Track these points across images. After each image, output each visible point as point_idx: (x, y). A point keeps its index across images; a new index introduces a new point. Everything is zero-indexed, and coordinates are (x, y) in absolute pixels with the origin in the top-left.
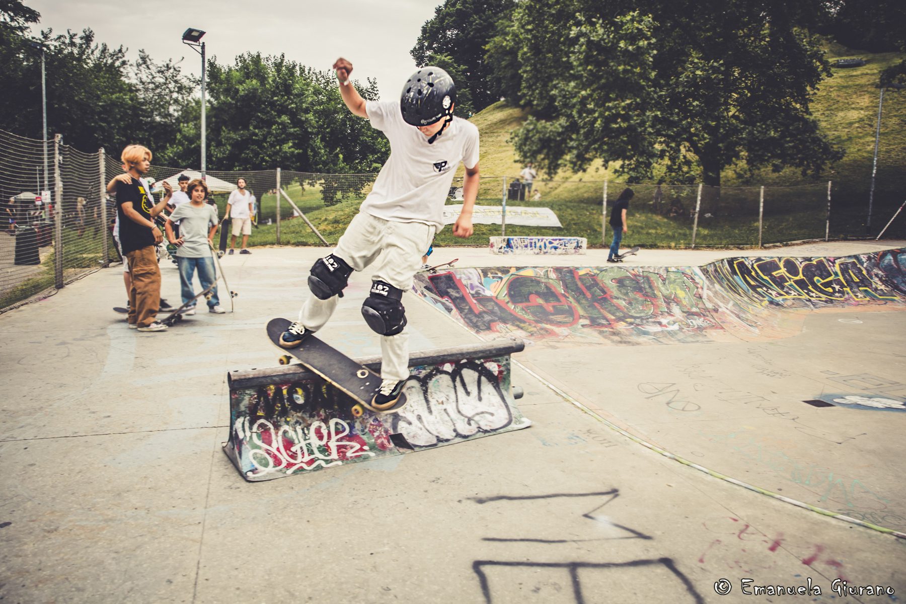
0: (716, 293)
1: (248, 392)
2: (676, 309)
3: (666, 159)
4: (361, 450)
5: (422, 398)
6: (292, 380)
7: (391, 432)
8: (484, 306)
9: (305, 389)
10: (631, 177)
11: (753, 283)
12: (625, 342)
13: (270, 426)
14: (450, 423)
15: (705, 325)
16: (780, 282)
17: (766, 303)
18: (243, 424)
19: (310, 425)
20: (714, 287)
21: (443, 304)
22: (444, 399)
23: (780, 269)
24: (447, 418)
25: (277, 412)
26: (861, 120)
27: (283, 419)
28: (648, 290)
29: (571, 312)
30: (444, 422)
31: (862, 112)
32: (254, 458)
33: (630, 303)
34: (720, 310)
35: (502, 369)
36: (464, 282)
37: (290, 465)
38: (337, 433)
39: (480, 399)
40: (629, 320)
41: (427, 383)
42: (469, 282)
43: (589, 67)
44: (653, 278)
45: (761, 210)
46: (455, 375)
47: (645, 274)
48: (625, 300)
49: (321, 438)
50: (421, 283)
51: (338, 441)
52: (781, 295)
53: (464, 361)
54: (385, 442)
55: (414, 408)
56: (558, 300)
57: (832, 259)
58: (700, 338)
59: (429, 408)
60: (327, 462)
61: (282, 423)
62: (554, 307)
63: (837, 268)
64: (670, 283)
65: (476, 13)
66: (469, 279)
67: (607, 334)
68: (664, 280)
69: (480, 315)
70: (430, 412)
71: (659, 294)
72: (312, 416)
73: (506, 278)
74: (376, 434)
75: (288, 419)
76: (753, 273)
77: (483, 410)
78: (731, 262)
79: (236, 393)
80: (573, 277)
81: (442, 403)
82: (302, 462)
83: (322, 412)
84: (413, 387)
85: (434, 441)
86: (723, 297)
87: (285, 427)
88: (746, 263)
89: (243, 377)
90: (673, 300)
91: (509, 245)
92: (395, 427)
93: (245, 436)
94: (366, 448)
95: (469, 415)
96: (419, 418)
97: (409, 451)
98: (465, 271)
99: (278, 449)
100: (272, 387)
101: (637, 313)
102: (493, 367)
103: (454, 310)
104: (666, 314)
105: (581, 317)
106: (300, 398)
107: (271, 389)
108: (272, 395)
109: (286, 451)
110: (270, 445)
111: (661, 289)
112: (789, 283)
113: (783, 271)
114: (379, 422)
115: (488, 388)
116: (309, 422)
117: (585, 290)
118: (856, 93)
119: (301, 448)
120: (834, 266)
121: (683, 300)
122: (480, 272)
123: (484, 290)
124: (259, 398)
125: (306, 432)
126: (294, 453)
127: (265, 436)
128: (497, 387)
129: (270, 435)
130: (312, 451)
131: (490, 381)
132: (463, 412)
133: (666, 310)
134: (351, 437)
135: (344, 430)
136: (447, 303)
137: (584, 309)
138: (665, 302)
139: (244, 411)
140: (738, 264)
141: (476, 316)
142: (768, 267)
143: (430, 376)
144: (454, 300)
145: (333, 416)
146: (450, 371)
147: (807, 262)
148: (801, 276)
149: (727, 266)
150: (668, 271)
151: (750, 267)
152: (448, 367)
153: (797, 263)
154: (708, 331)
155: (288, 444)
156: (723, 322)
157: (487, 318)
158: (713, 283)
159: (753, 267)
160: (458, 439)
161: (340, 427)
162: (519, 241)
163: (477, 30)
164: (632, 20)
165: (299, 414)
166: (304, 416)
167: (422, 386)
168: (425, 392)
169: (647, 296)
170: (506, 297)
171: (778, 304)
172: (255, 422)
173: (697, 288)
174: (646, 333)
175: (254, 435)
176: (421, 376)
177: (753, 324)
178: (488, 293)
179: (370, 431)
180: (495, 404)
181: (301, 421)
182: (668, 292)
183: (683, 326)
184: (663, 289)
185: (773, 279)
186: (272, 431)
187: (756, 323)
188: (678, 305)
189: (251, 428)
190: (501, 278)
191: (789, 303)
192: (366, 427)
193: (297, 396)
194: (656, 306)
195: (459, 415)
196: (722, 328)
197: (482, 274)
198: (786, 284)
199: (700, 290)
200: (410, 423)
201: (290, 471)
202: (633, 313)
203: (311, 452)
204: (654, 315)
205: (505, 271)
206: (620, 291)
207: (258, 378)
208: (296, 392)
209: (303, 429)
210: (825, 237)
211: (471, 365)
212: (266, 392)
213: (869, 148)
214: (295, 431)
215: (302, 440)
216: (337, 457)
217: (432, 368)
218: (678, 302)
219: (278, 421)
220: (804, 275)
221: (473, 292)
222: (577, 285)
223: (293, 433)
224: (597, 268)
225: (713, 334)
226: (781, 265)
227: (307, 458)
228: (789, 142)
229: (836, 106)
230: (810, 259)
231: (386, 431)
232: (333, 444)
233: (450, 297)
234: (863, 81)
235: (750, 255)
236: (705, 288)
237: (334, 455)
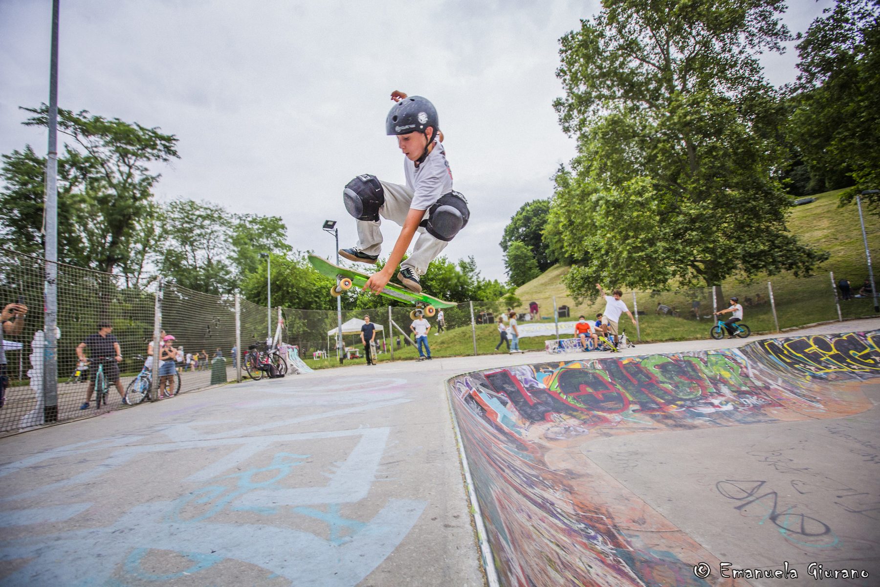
0: (761, 371)
2: (724, 390)
3: (677, 276)
8: (538, 398)
10: (654, 290)
11: (788, 361)
12: (681, 426)
15: (760, 402)
16: (815, 357)
17: (808, 378)
20: (758, 366)
21: (499, 398)
23: (811, 346)
26: (826, 237)
28: (692, 373)
29: (620, 398)
31: (825, 231)
33: (677, 386)
34: (771, 387)
36: (519, 378)
40: (679, 403)
42: (523, 377)
43: (610, 218)
44: (695, 361)
45: (772, 301)
47: (686, 359)
48: (670, 384)
50: (476, 381)
52: (822, 369)
56: (607, 388)
57: (862, 334)
58: (761, 418)
62: (603, 394)
63: (870, 341)
64: (712, 365)
65: (535, 216)
66: (523, 374)
67: (660, 417)
68: (705, 363)
69: (534, 406)
71: (705, 376)
73: (556, 371)
76: (786, 352)
78: (762, 343)
80: (618, 367)
86: (770, 374)
88: (776, 344)
90: (719, 380)
91: (560, 345)
98: (519, 368)
101: (686, 395)
103: (510, 403)
104: (716, 395)
105: (630, 403)
111: (706, 372)
112: (825, 358)
113: (814, 348)
117: (630, 377)
118: (815, 219)
120: (866, 340)
121: (729, 380)
122: (533, 367)
123: (537, 384)
133: (715, 391)
136: (503, 397)
137: (633, 395)
138: (712, 383)
140: (769, 345)
141: (531, 407)
142: (800, 346)
144: (510, 395)
147: (837, 339)
148: (834, 351)
149: (759, 347)
150: (708, 355)
151: (781, 347)
153: (827, 340)
154: (766, 409)
156: (779, 399)
157: (541, 408)
158: (755, 363)
159: (783, 347)
162: (569, 343)
163: (537, 226)
164: (637, 183)
169: (692, 378)
170: (558, 388)
171: (821, 378)
173: (741, 368)
174: (700, 415)
177: (813, 400)
178: (541, 386)
182: (712, 374)
183: (737, 406)
184: (706, 371)
185: (807, 355)
187: (815, 398)
188: (725, 385)
190: (552, 372)
191: (833, 376)
194: (704, 388)
196: (781, 405)
197: (534, 370)
198: (822, 359)
199: (745, 370)
202: (681, 395)
204: (704, 396)
205: (555, 365)
206: (665, 376)
210: (838, 318)
213: (840, 254)
218: (725, 382)
220: (838, 350)
221: (527, 386)
222: (622, 373)
224: (639, 357)
225: (775, 412)
226: (811, 342)
228: (777, 252)
229: (801, 230)
230: (839, 336)
233: (505, 391)
234: (818, 211)
235: (778, 338)
236: (749, 368)
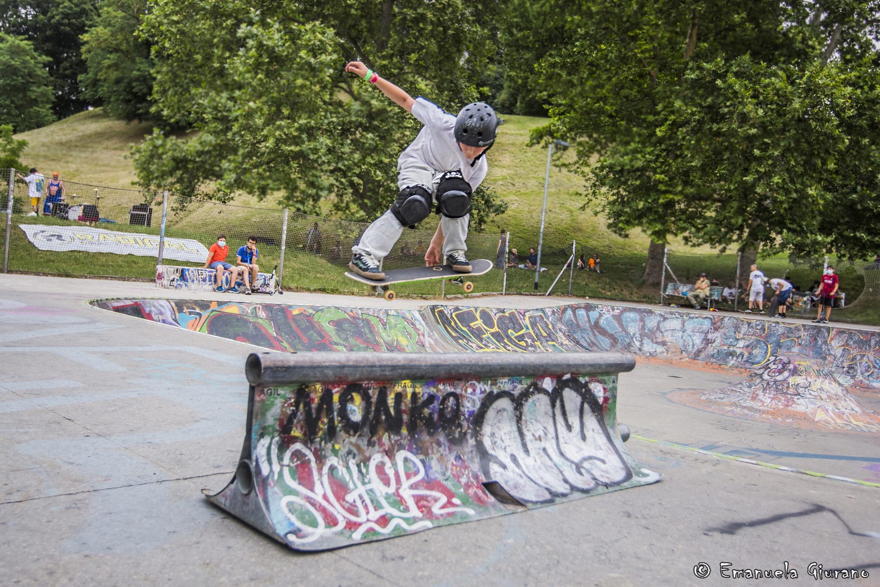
1: (281, 391)
4: (449, 503)
5: (515, 428)
6: (350, 379)
7: (484, 479)
9: (366, 397)
13: (311, 456)
14: (556, 471)
18: (269, 449)
19: (369, 459)
22: (542, 434)
24: (549, 463)
25: (320, 433)
27: (329, 445)
30: (547, 468)
32: (290, 511)
35: (608, 394)
37: (352, 526)
38: (408, 476)
39: (584, 438)
41: (522, 405)
46: (555, 396)
49: (386, 482)
51: (412, 487)
53: (567, 376)
54: (480, 493)
55: (507, 443)
59: (524, 445)
60: (406, 520)
61: (328, 453)
70: (527, 451)
72: (371, 444)
74: (464, 480)
75: (337, 447)
77: (592, 454)
79: (262, 392)
81: (540, 439)
82: (368, 520)
83: (385, 438)
84: (504, 410)
85: (548, 496)
87: (333, 460)
89: (280, 364)
92: (486, 473)
93: (271, 471)
94: (455, 500)
95: (576, 461)
96: (514, 458)
97: (520, 509)
99: (325, 497)
100: (319, 387)
102: (598, 390)
106: (356, 411)
107: (316, 391)
108: (316, 401)
109: (338, 500)
110: (312, 489)
114: (463, 461)
115: (591, 421)
116: (367, 454)
119: (361, 497)
124: (297, 404)
125: (364, 470)
126: (351, 504)
127: (303, 473)
128: (601, 421)
129: (310, 473)
130: (378, 502)
131: (593, 411)
132: (568, 455)
134: (429, 483)
135: (417, 473)
139: (273, 426)
143: (525, 395)
145: (401, 447)
146: (550, 390)
152: (548, 384)
155: (340, 489)
160: (577, 495)
161: (411, 465)
165: (353, 440)
166: (360, 442)
167: (516, 409)
168: (519, 419)
172: (288, 447)
175: (286, 471)
176: (516, 393)
179: (454, 475)
180: (603, 447)
181: (355, 451)
186: (313, 464)
189: (280, 459)
192: (447, 469)
193: (354, 408)
195: (563, 460)
200: (504, 467)
201: (357, 536)
203: (378, 506)
207: (302, 367)
208: (352, 399)
209: (358, 466)
211: (574, 383)
212: (308, 395)
214: (348, 468)
215: (359, 484)
216: (420, 515)
217: (529, 382)
219: (321, 450)
223: (344, 470)
227: (374, 515)
231: (476, 477)
232: (407, 493)
237: (414, 512)
